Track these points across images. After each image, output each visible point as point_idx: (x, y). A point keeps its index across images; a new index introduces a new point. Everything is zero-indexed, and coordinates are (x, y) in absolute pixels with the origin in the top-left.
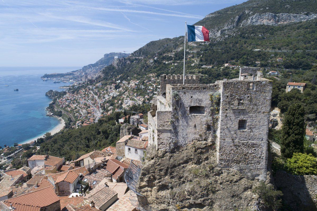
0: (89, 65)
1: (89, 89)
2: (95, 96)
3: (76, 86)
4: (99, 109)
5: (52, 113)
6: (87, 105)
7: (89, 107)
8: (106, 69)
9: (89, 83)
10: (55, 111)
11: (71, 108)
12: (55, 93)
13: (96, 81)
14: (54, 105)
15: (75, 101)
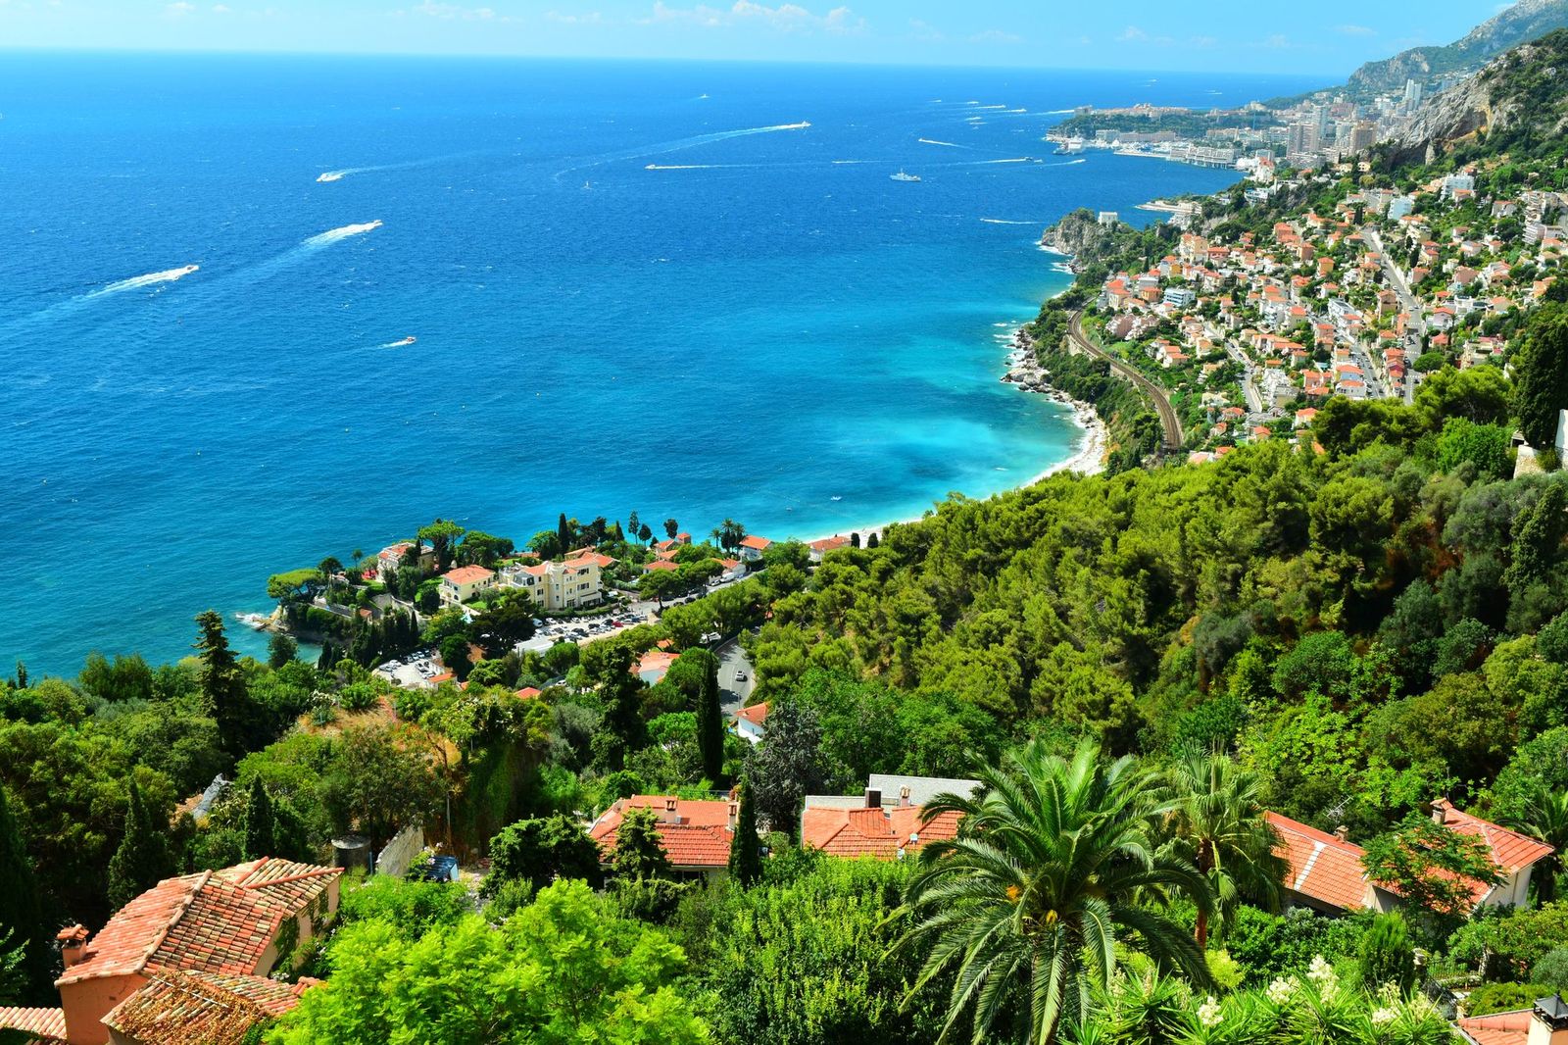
0: (1405, 58)
1: (1359, 219)
2: (1398, 272)
3: (1263, 185)
4: (1403, 381)
5: (1047, 372)
6: (1307, 337)
7: (1324, 357)
8: (1540, 57)
9: (1365, 166)
10: (1067, 353)
11: (1185, 351)
12: (1102, 231)
13: (1430, 151)
14: (1070, 313)
15: (1226, 301)
